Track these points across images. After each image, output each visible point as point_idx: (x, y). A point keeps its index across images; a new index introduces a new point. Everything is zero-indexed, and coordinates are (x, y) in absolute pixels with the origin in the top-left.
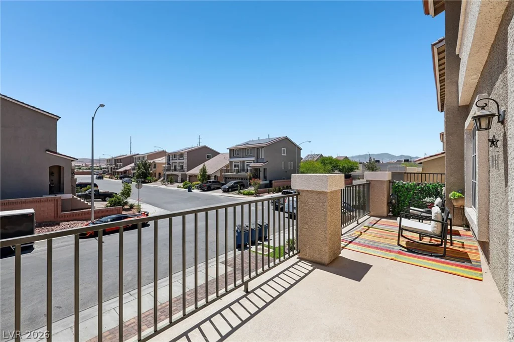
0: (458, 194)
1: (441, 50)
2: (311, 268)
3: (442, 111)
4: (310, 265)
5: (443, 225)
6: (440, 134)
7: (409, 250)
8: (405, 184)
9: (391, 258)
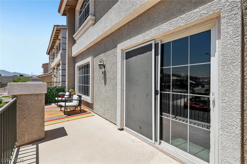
0: (72, 90)
1: (58, 29)
2: (35, 146)
3: (48, 54)
4: (31, 145)
5: (79, 101)
6: (43, 64)
7: (69, 115)
8: (50, 88)
9: (66, 120)
